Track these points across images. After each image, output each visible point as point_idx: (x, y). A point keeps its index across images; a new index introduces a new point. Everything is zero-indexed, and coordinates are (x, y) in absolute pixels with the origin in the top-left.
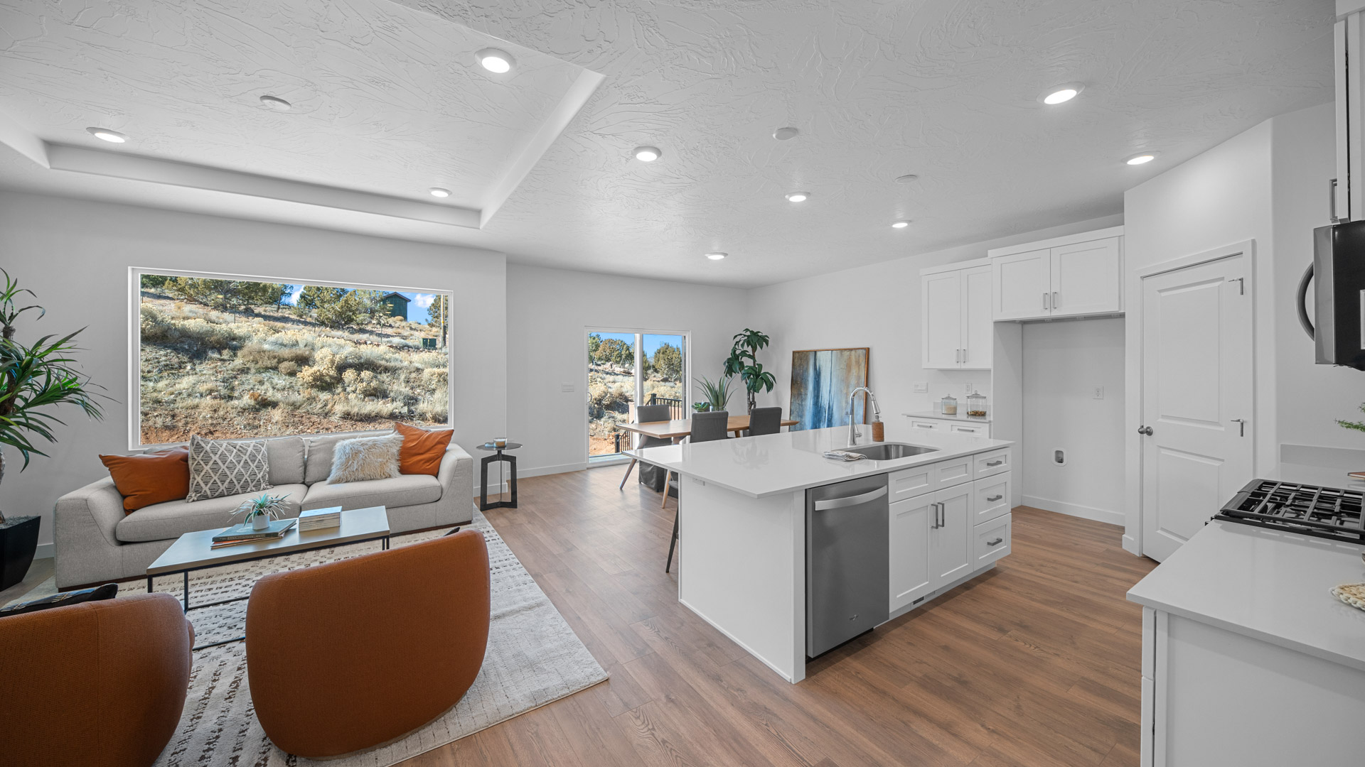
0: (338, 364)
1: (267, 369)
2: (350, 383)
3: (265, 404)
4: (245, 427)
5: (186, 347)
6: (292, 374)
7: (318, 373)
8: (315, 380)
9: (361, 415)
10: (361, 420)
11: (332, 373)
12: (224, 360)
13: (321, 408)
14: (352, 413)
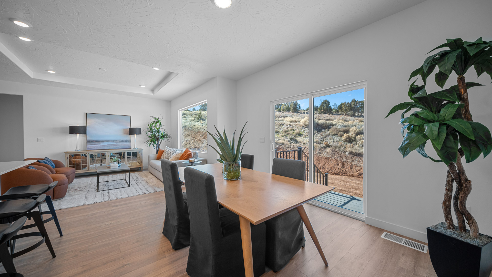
0: (357, 133)
1: (335, 135)
2: (358, 140)
3: (328, 146)
4: (318, 153)
5: (318, 128)
6: (341, 136)
7: (348, 136)
8: (347, 139)
9: (356, 153)
10: (356, 155)
11: (354, 136)
12: (325, 132)
13: (343, 149)
14: (353, 152)
